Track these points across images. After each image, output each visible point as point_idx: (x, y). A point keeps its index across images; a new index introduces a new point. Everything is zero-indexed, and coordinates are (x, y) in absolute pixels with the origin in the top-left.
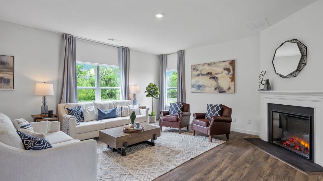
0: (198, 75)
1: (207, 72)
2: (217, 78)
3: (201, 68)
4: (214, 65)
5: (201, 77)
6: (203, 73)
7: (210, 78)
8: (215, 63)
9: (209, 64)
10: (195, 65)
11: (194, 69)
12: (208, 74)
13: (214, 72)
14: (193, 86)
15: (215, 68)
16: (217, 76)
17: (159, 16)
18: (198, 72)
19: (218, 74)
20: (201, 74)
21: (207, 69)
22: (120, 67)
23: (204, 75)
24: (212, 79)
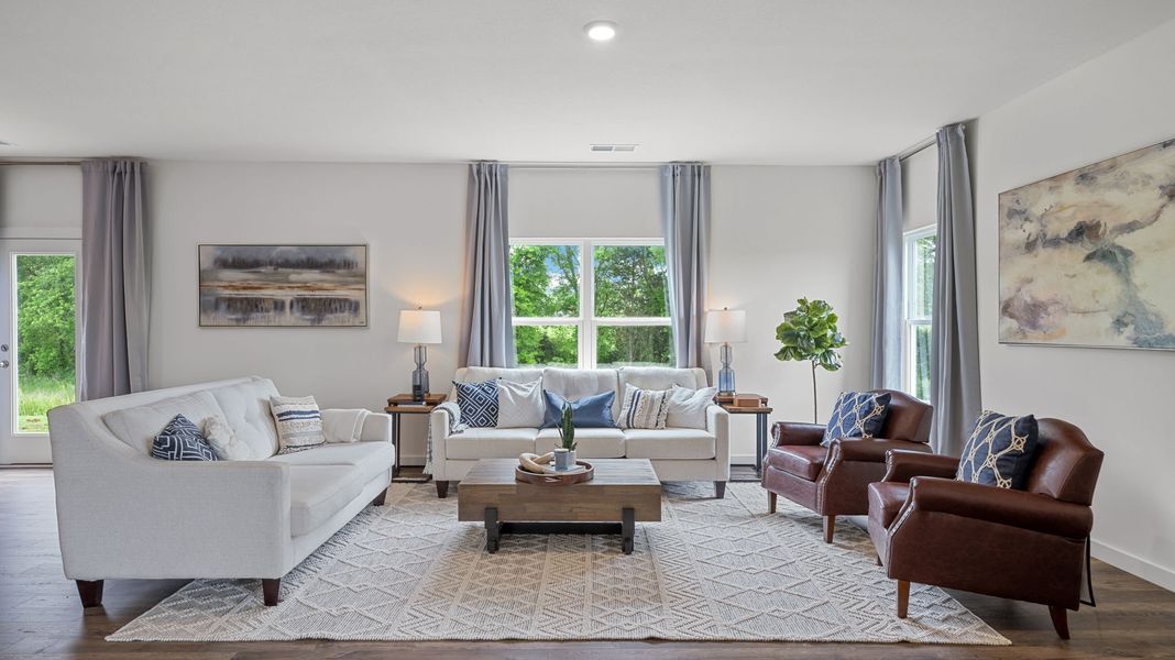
0: (1030, 246)
1: (1072, 225)
2: (1127, 253)
3: (1042, 203)
4: (1109, 178)
5: (1043, 253)
6: (1051, 232)
7: (1089, 258)
8: (1113, 164)
9: (1085, 177)
10: (1014, 192)
11: (1012, 213)
12: (1081, 232)
13: (1108, 222)
14: (1006, 309)
15: (1113, 197)
16: (1125, 241)
17: (602, 34)
18: (1031, 228)
19: (1131, 227)
20: (1045, 235)
21: (1074, 204)
22: (666, 242)
23: (1055, 242)
24: (1098, 265)
